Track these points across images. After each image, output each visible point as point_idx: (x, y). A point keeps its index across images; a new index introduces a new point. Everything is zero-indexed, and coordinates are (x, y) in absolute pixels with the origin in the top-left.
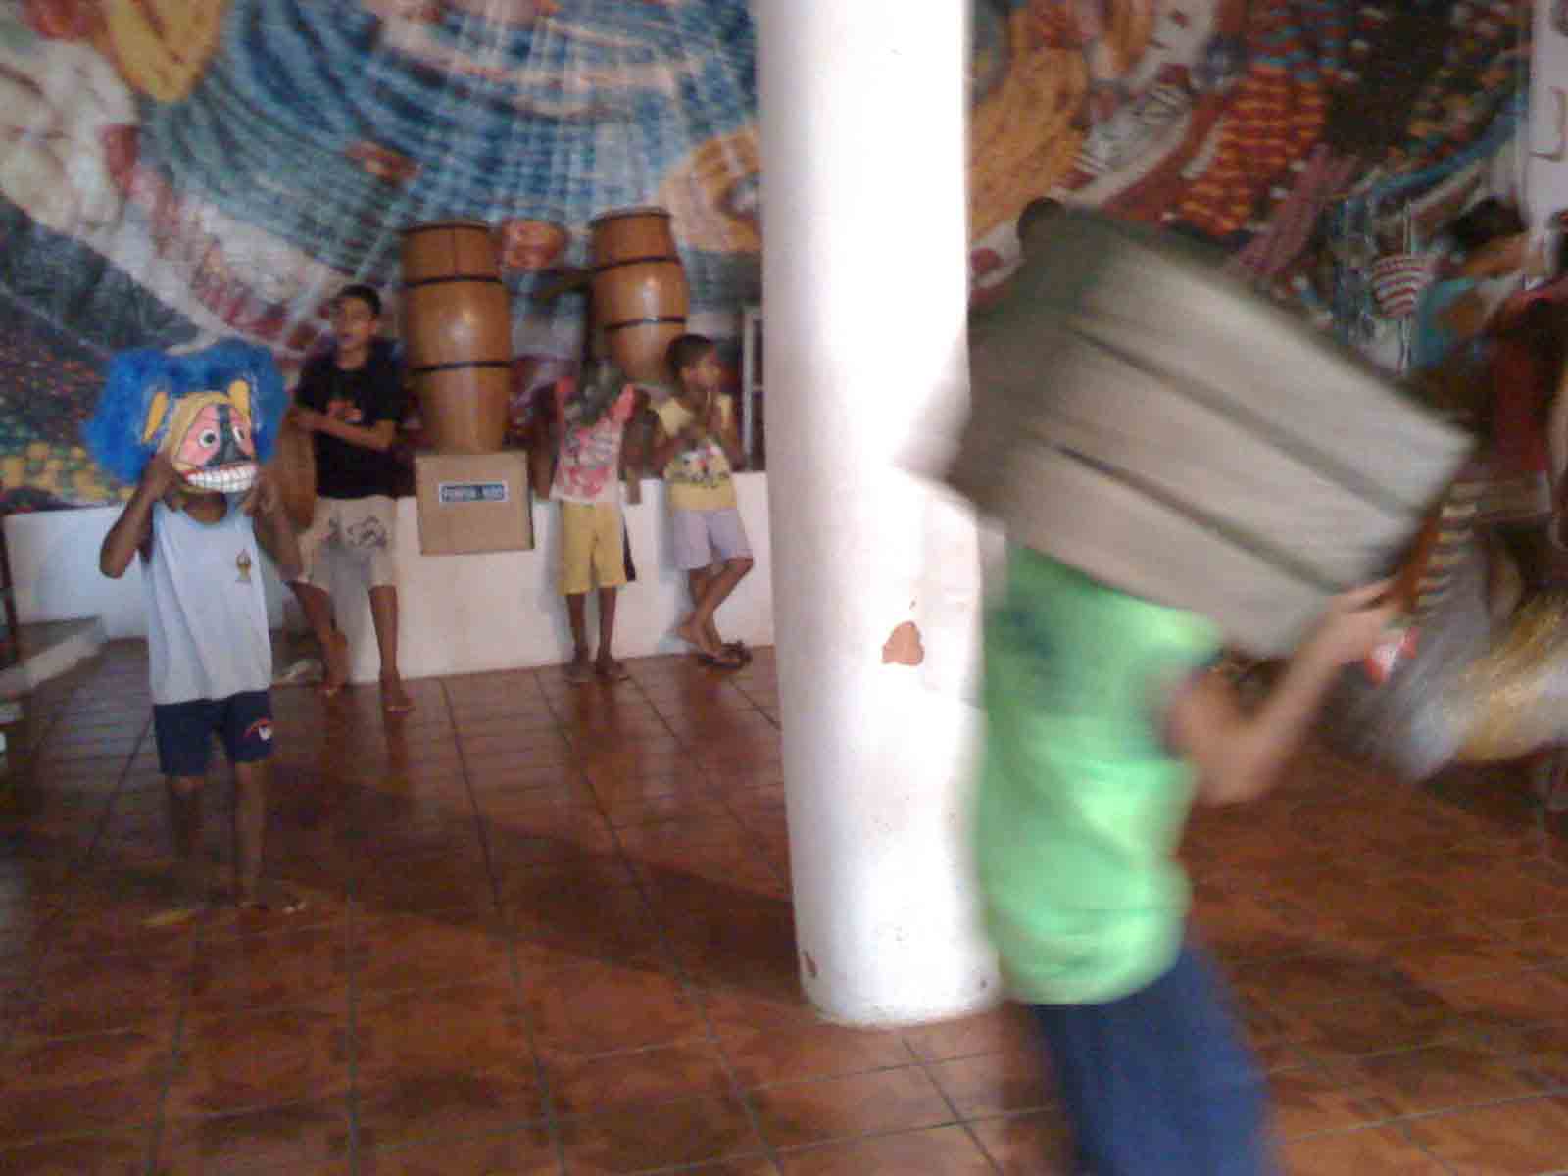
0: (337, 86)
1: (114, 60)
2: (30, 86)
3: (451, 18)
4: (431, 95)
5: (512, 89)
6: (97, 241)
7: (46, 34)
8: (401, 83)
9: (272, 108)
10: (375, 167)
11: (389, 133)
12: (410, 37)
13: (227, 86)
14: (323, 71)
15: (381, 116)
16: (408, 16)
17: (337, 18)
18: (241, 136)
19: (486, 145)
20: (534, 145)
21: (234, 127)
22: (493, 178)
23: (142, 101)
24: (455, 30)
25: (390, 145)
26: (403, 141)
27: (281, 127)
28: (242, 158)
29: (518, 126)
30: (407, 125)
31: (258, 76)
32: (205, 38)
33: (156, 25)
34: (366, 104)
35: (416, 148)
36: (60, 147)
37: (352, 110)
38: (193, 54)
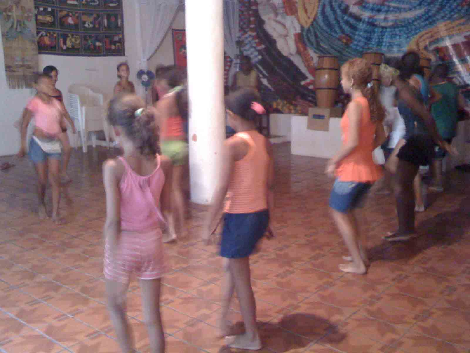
0: (338, 22)
1: (298, 20)
2: (284, 25)
3: (364, 4)
4: (358, 23)
5: (376, 20)
6: (292, 58)
7: (287, 15)
8: (352, 21)
9: (325, 28)
10: (345, 41)
11: (348, 33)
12: (354, 9)
13: (317, 23)
14: (336, 19)
15: (347, 28)
16: (355, 4)
17: (340, 6)
18: (319, 35)
19: (369, 34)
20: (380, 34)
21: (318, 33)
22: (369, 43)
23: (302, 28)
24: (365, 7)
25: (347, 35)
26: (351, 35)
27: (327, 33)
28: (319, 40)
29: (376, 30)
30: (352, 30)
31: (323, 21)
32: (315, 13)
33: (306, 11)
34: (344, 26)
35: (353, 36)
36: (287, 38)
37: (341, 28)
38: (312, 17)
